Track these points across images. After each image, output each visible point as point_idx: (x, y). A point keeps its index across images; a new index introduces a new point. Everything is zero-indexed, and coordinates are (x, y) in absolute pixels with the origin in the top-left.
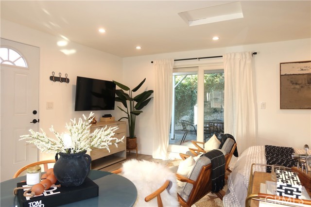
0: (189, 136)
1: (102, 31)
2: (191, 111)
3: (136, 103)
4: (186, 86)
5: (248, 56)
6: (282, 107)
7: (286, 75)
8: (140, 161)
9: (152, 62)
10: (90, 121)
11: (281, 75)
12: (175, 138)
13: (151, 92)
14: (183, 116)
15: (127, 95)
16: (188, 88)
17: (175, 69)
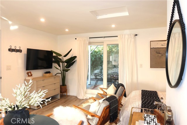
0: (99, 82)
1: (43, 20)
2: (100, 67)
3: (66, 64)
4: (97, 52)
5: (133, 36)
6: (152, 67)
7: (153, 48)
8: (65, 107)
9: (76, 39)
10: (30, 86)
11: (151, 48)
12: (91, 84)
13: (76, 57)
14: (95, 70)
15: (60, 59)
16: (99, 53)
17: (90, 43)
